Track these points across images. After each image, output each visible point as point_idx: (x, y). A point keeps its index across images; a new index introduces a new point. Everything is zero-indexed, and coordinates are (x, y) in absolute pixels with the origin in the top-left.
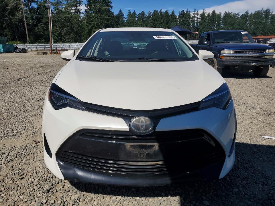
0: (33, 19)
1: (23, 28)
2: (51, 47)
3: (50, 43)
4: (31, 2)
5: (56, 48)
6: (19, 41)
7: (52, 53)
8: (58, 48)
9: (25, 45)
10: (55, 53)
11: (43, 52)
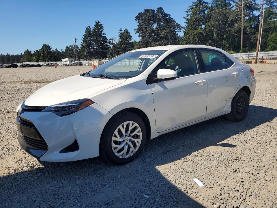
0: (251, 28)
1: (239, 38)
2: (257, 56)
3: (257, 51)
4: (253, 11)
5: (263, 57)
6: (233, 51)
7: (256, 62)
8: (264, 57)
9: (238, 54)
10: (261, 62)
11: (247, 62)
